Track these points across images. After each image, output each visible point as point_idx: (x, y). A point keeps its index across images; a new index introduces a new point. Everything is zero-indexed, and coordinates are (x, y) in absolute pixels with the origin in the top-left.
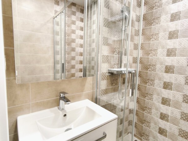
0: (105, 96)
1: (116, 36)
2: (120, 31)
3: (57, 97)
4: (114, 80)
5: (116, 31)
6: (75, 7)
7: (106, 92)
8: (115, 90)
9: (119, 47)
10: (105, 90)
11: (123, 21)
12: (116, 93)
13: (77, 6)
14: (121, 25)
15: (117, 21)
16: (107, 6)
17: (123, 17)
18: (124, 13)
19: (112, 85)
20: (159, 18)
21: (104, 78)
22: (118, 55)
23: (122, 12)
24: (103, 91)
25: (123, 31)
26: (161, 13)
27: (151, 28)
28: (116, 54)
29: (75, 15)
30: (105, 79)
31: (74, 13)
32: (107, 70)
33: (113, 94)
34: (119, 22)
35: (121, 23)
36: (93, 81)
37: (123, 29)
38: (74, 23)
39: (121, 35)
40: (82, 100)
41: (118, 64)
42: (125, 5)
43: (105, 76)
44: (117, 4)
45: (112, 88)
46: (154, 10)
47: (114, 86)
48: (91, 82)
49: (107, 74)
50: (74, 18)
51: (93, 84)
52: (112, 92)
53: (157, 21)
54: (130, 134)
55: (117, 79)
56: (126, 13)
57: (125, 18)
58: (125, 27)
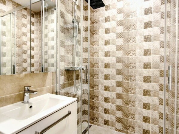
0: (63, 90)
1: (69, 41)
2: (72, 37)
3: (20, 91)
4: (70, 76)
5: (70, 37)
6: (26, 11)
7: (64, 86)
8: (71, 84)
9: (72, 49)
10: (63, 85)
11: (74, 30)
12: (71, 87)
13: (27, 10)
14: (73, 33)
15: (70, 29)
16: (62, 16)
17: (74, 26)
18: (75, 23)
19: (68, 80)
20: (98, 30)
21: (62, 74)
22: (71, 56)
23: (73, 22)
24: (61, 85)
25: (75, 37)
26: (99, 27)
27: (93, 37)
28: (70, 55)
29: (26, 18)
30: (63, 76)
31: (25, 17)
32: (64, 68)
33: (69, 87)
34: (71, 30)
35: (73, 31)
36: (53, 76)
37: (75, 36)
38: (25, 26)
39: (73, 40)
40: (43, 94)
41: (72, 63)
42: (75, 17)
43: (63, 73)
44: (69, 16)
45: (69, 83)
46: (95, 25)
47: (70, 81)
48: (51, 78)
49: (64, 71)
50: (24, 21)
51: (53, 79)
52: (68, 86)
53: (97, 32)
54: (84, 122)
55: (72, 75)
56: (76, 24)
57: (76, 27)
58: (76, 34)
